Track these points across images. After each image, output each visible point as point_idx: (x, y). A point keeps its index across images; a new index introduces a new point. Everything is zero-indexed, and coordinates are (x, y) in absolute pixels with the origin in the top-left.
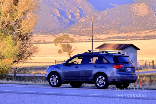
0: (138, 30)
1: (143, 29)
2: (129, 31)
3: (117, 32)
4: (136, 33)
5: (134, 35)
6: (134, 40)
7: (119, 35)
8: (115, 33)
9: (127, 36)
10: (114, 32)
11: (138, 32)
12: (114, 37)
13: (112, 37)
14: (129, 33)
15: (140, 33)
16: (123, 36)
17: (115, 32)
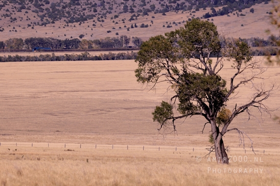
0: (132, 11)
1: (158, 6)
2: (87, 13)
3: (31, 14)
4: (122, 25)
5: (112, 35)
6: (119, 57)
7: (42, 33)
8: (18, 22)
9: (81, 36)
10: (13, 16)
11: (132, 19)
12: (19, 42)
13: (9, 42)
14: (90, 22)
15: (143, 26)
16: (63, 38)
17: (17, 14)
